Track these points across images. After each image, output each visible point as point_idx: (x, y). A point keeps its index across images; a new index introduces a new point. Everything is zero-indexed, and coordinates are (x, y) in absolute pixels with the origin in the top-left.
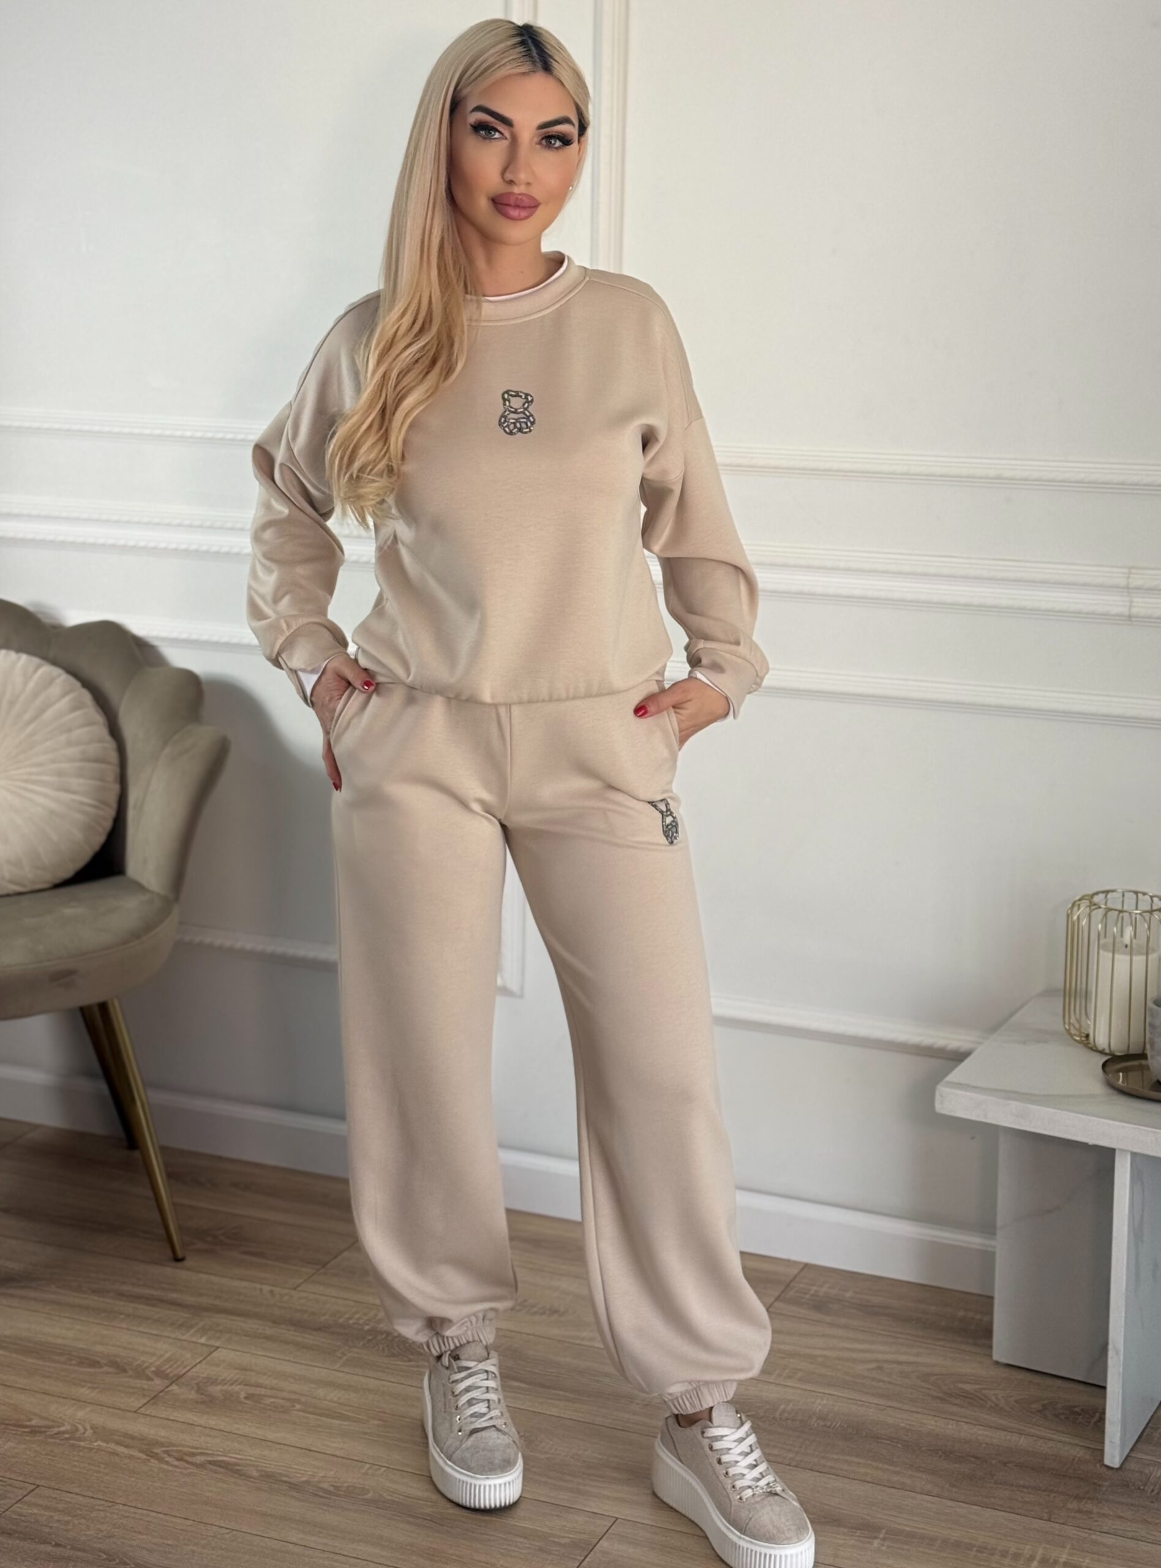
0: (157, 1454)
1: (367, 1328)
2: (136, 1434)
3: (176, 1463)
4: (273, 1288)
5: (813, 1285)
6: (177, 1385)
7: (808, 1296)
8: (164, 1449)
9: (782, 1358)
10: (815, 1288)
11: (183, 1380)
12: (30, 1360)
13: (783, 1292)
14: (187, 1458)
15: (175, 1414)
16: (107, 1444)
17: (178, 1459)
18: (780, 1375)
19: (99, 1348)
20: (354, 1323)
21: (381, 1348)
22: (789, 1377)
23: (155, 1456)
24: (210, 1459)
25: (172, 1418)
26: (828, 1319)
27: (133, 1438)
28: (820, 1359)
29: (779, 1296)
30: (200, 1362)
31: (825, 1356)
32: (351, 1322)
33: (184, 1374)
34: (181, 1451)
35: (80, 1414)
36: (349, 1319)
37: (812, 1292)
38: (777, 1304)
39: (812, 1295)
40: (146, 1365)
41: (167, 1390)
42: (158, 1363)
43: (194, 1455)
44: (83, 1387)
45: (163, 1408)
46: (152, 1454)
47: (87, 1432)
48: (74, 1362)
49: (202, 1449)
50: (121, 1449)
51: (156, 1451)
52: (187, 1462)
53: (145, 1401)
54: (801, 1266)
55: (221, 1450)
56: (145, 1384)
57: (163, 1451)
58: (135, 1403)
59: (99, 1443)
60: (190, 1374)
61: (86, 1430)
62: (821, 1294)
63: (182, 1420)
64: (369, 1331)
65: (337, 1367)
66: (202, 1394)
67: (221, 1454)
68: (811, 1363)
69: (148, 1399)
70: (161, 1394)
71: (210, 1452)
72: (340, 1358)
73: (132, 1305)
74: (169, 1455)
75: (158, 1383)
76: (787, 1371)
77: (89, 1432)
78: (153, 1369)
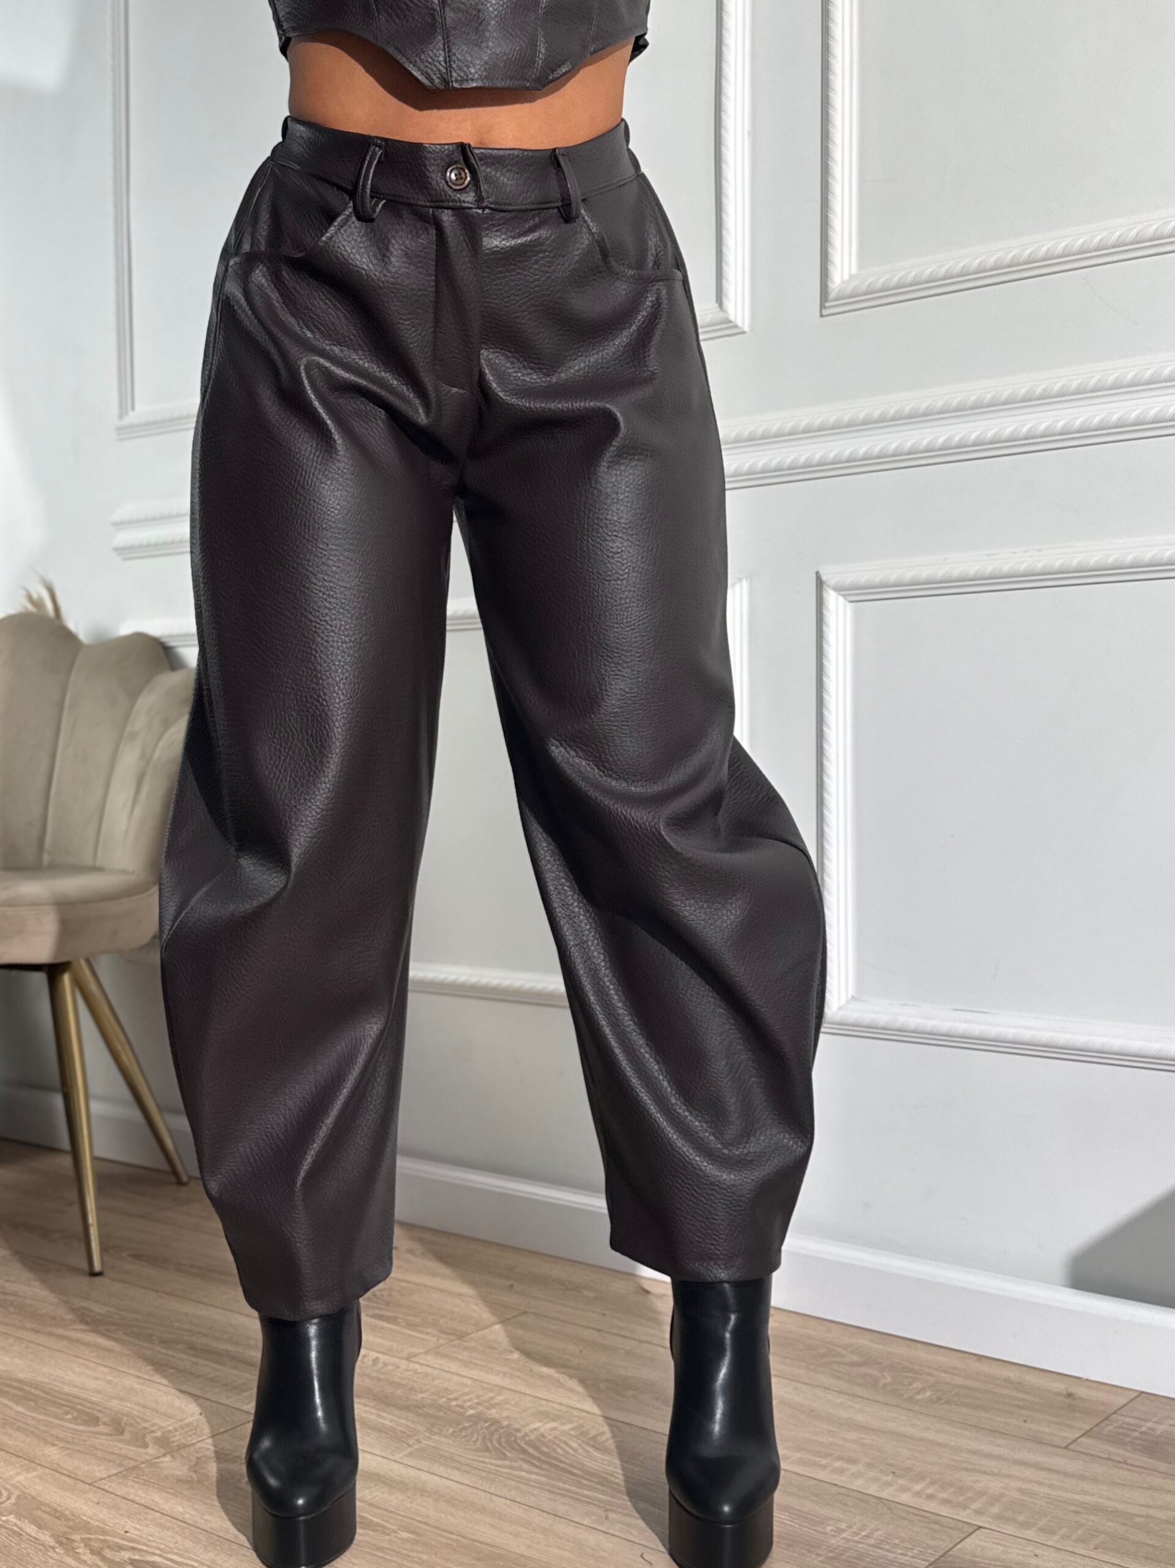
0: (73, 1541)
1: (471, 1412)
2: (67, 1512)
3: (87, 1557)
4: (380, 1356)
5: (1146, 1420)
6: (173, 1457)
7: (1136, 1434)
8: (88, 1536)
9: (1075, 1512)
10: (1149, 1424)
11: (183, 1452)
12: (20, 1409)
13: (1097, 1425)
14: (108, 1553)
15: (140, 1493)
16: (20, 1519)
17: (93, 1552)
18: (1065, 1537)
19: (114, 1404)
20: (457, 1406)
21: (475, 1438)
22: (1083, 1541)
23: (66, 1543)
24: (137, 1557)
25: (131, 1497)
26: (1162, 1466)
27: (57, 1514)
28: (1138, 1520)
29: (1088, 1431)
30: (224, 1432)
31: (1148, 1516)
32: (454, 1403)
33: (193, 1444)
34: (105, 1541)
35: (21, 1478)
36: (455, 1399)
37: (1143, 1429)
38: (1083, 1440)
39: (1141, 1433)
40: (155, 1428)
41: (157, 1460)
42: (170, 1428)
43: (121, 1548)
44: (53, 1445)
45: (131, 1483)
46: (65, 1541)
47: (8, 1502)
48: (69, 1416)
49: (138, 1542)
50: (31, 1529)
51: (76, 1537)
52: (104, 1559)
53: (114, 1471)
54: (1136, 1394)
55: (162, 1546)
56: (131, 1450)
57: (83, 1540)
58: (98, 1470)
59: (12, 1518)
60: (199, 1445)
61: (8, 1498)
62: (1158, 1433)
63: (142, 1502)
64: (472, 1416)
65: (397, 1457)
66: (195, 1471)
67: (157, 1552)
68: (1123, 1524)
69: (122, 1469)
70: (143, 1465)
71: (145, 1548)
72: (410, 1446)
73: (194, 1359)
74: (86, 1546)
75: (151, 1450)
76: (1079, 1532)
77: (13, 1500)
78: (159, 1434)
